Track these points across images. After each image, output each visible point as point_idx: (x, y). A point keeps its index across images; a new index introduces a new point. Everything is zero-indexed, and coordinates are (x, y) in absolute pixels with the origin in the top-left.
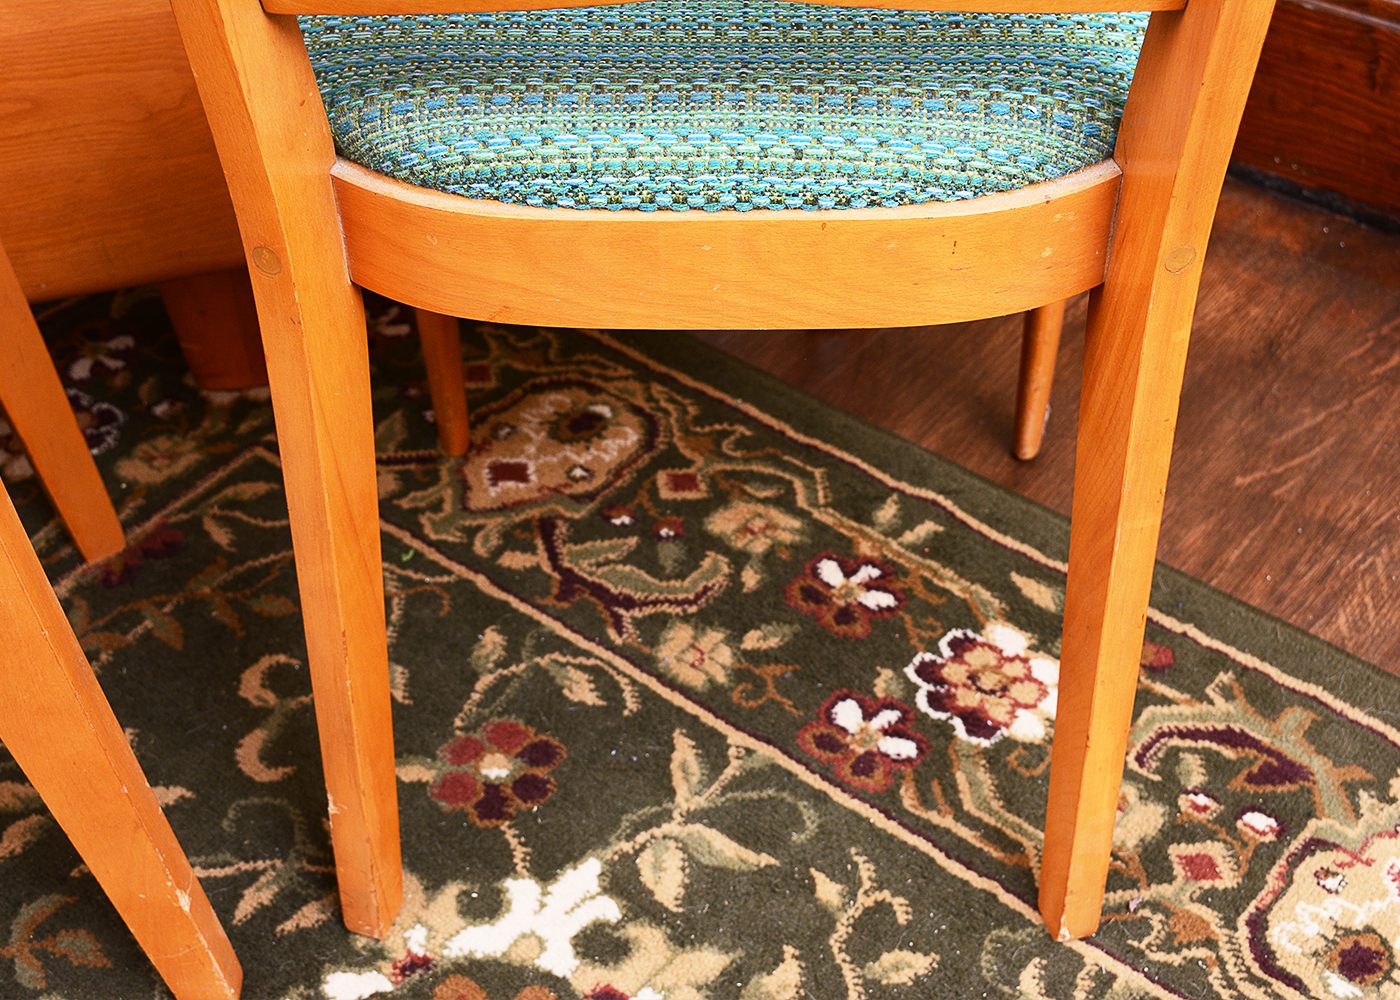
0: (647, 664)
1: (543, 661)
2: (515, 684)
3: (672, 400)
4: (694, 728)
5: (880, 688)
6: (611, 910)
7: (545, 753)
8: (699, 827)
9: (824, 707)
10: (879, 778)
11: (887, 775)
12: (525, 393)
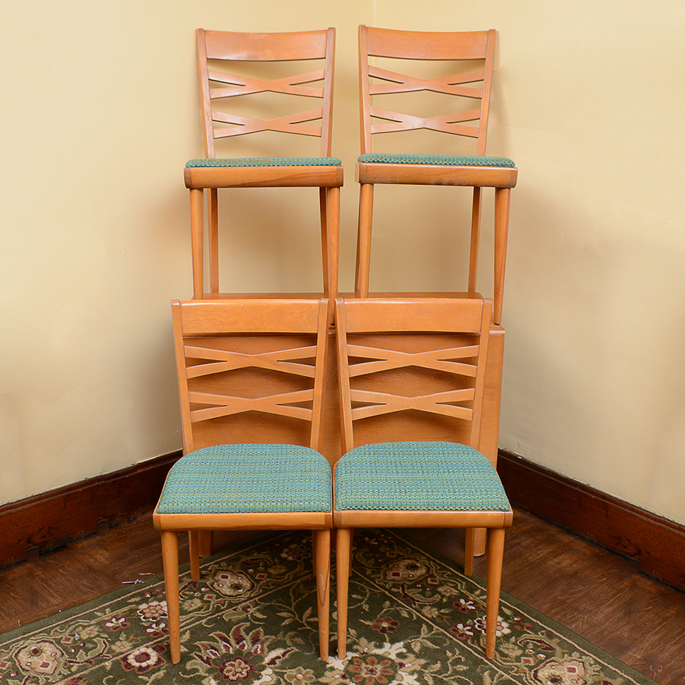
0: (420, 612)
1: (398, 609)
2: (391, 611)
3: (434, 565)
4: (427, 624)
5: (468, 623)
6: (404, 651)
7: (395, 624)
8: (425, 640)
9: (455, 624)
10: (464, 638)
11: (466, 637)
12: (402, 559)
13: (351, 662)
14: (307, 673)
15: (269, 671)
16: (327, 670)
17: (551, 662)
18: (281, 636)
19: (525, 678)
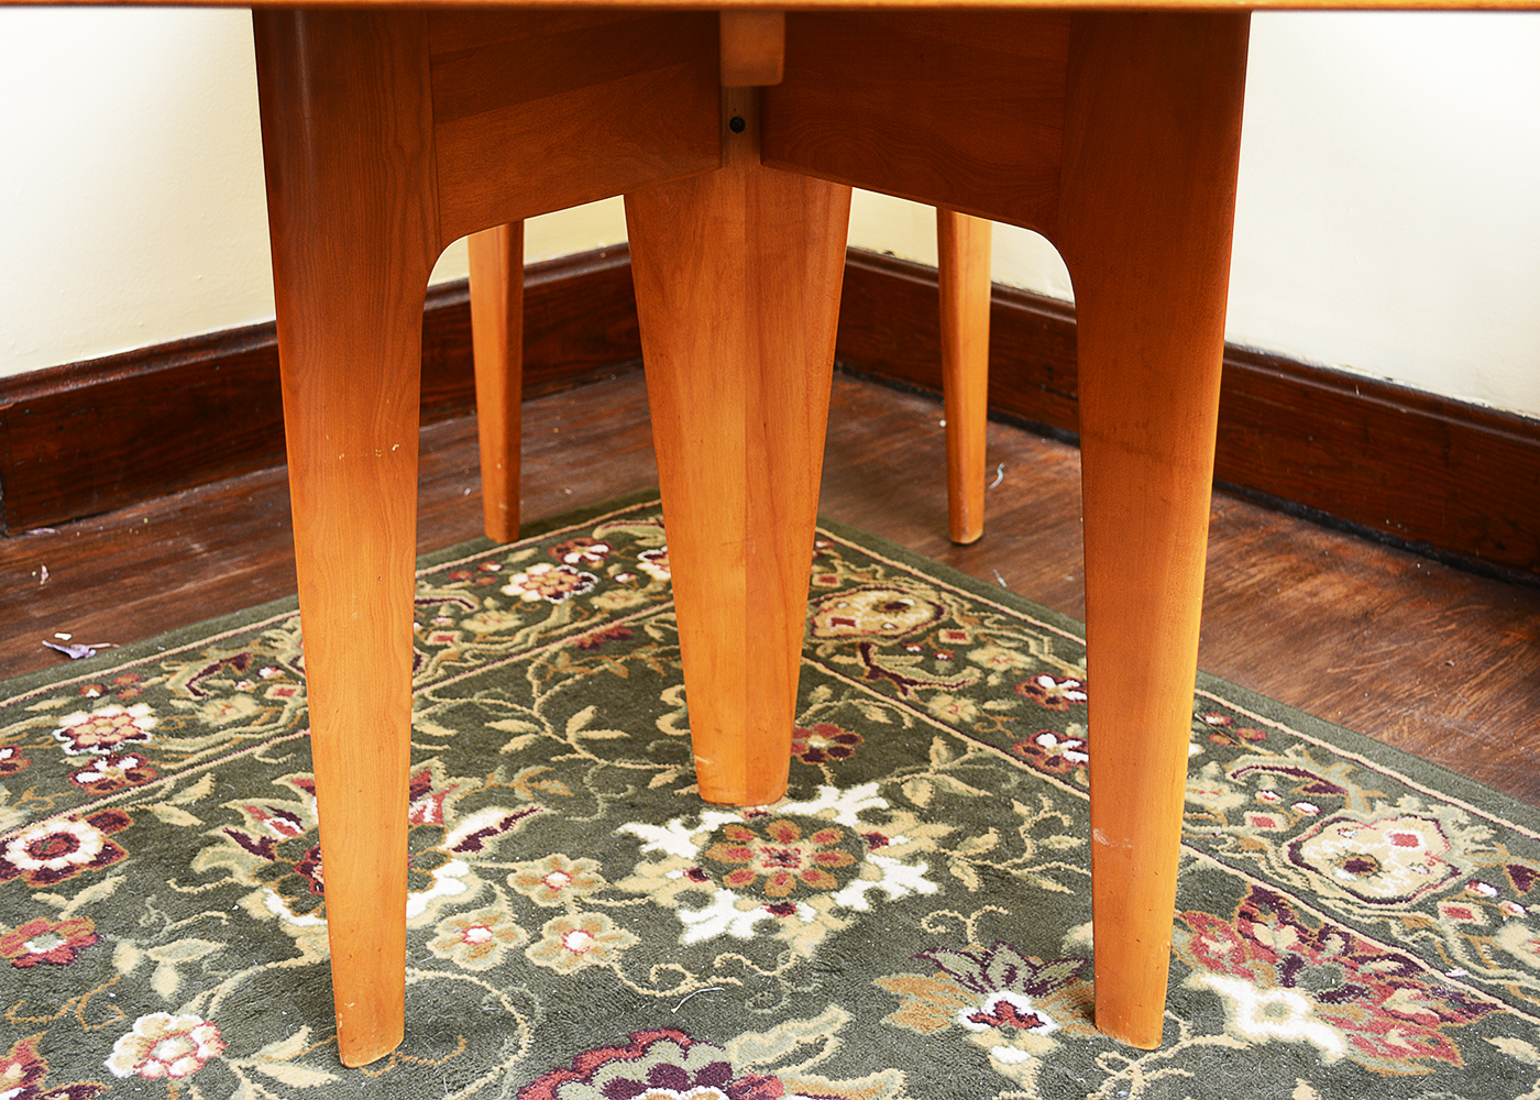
0: (923, 710)
1: (856, 702)
2: (836, 709)
3: (954, 601)
4: (946, 736)
5: (1070, 731)
6: (883, 804)
7: (852, 739)
8: (944, 776)
9: (1032, 735)
10: (1062, 767)
11: (1068, 767)
12: (858, 591)
13: (717, 836)
14: (579, 869)
15: (458, 866)
16: (643, 858)
17: (1337, 820)
18: (497, 777)
19: (1264, 862)
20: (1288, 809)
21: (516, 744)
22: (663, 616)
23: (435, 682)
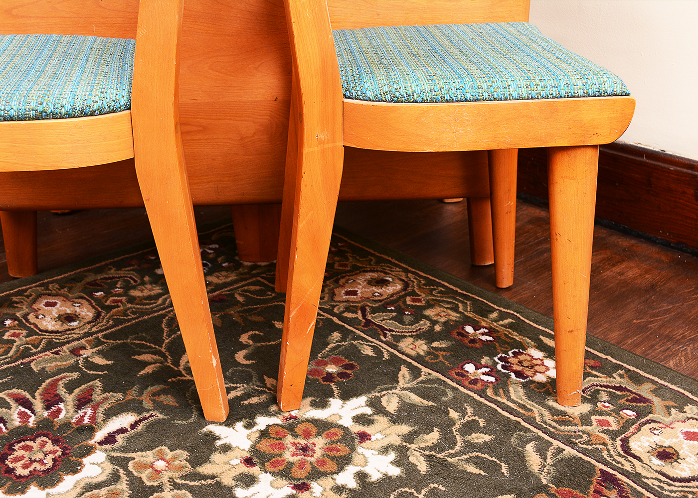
0: (395, 347)
1: (355, 343)
2: (343, 347)
3: (415, 279)
4: (409, 366)
5: (483, 362)
6: (369, 411)
7: (351, 367)
8: (407, 392)
9: (461, 365)
10: (479, 386)
11: (482, 385)
12: (360, 272)
13: (264, 434)
14: (175, 458)
15: (99, 456)
16: (216, 450)
17: (648, 422)
18: (133, 394)
19: (606, 452)
20: (618, 414)
21: (149, 370)
22: (246, 288)
23: (106, 329)
